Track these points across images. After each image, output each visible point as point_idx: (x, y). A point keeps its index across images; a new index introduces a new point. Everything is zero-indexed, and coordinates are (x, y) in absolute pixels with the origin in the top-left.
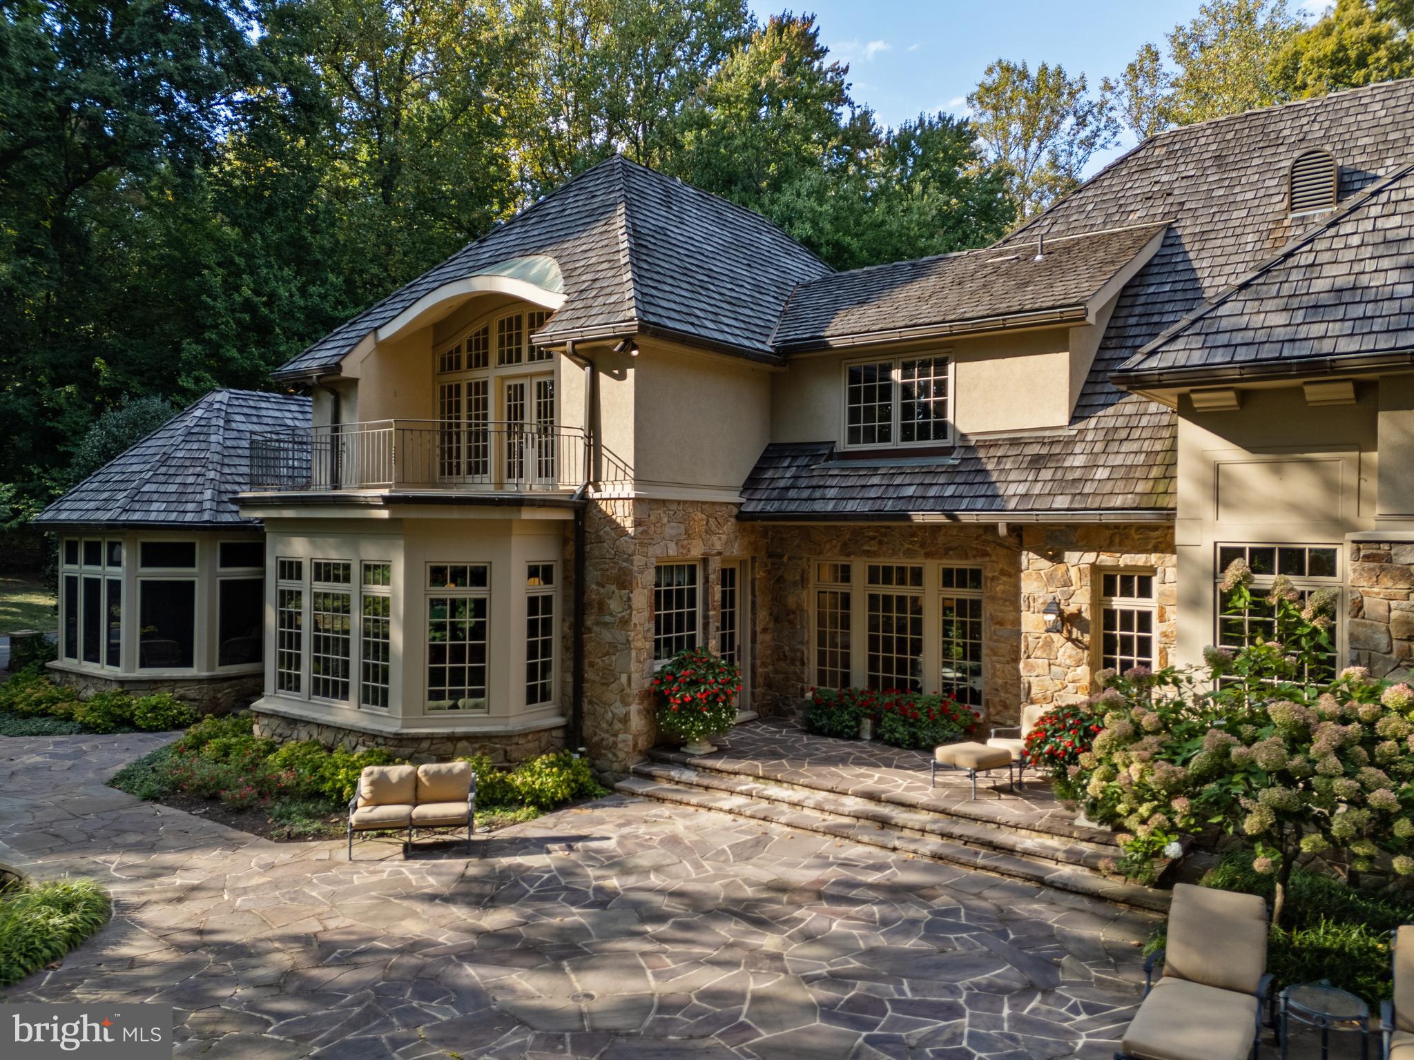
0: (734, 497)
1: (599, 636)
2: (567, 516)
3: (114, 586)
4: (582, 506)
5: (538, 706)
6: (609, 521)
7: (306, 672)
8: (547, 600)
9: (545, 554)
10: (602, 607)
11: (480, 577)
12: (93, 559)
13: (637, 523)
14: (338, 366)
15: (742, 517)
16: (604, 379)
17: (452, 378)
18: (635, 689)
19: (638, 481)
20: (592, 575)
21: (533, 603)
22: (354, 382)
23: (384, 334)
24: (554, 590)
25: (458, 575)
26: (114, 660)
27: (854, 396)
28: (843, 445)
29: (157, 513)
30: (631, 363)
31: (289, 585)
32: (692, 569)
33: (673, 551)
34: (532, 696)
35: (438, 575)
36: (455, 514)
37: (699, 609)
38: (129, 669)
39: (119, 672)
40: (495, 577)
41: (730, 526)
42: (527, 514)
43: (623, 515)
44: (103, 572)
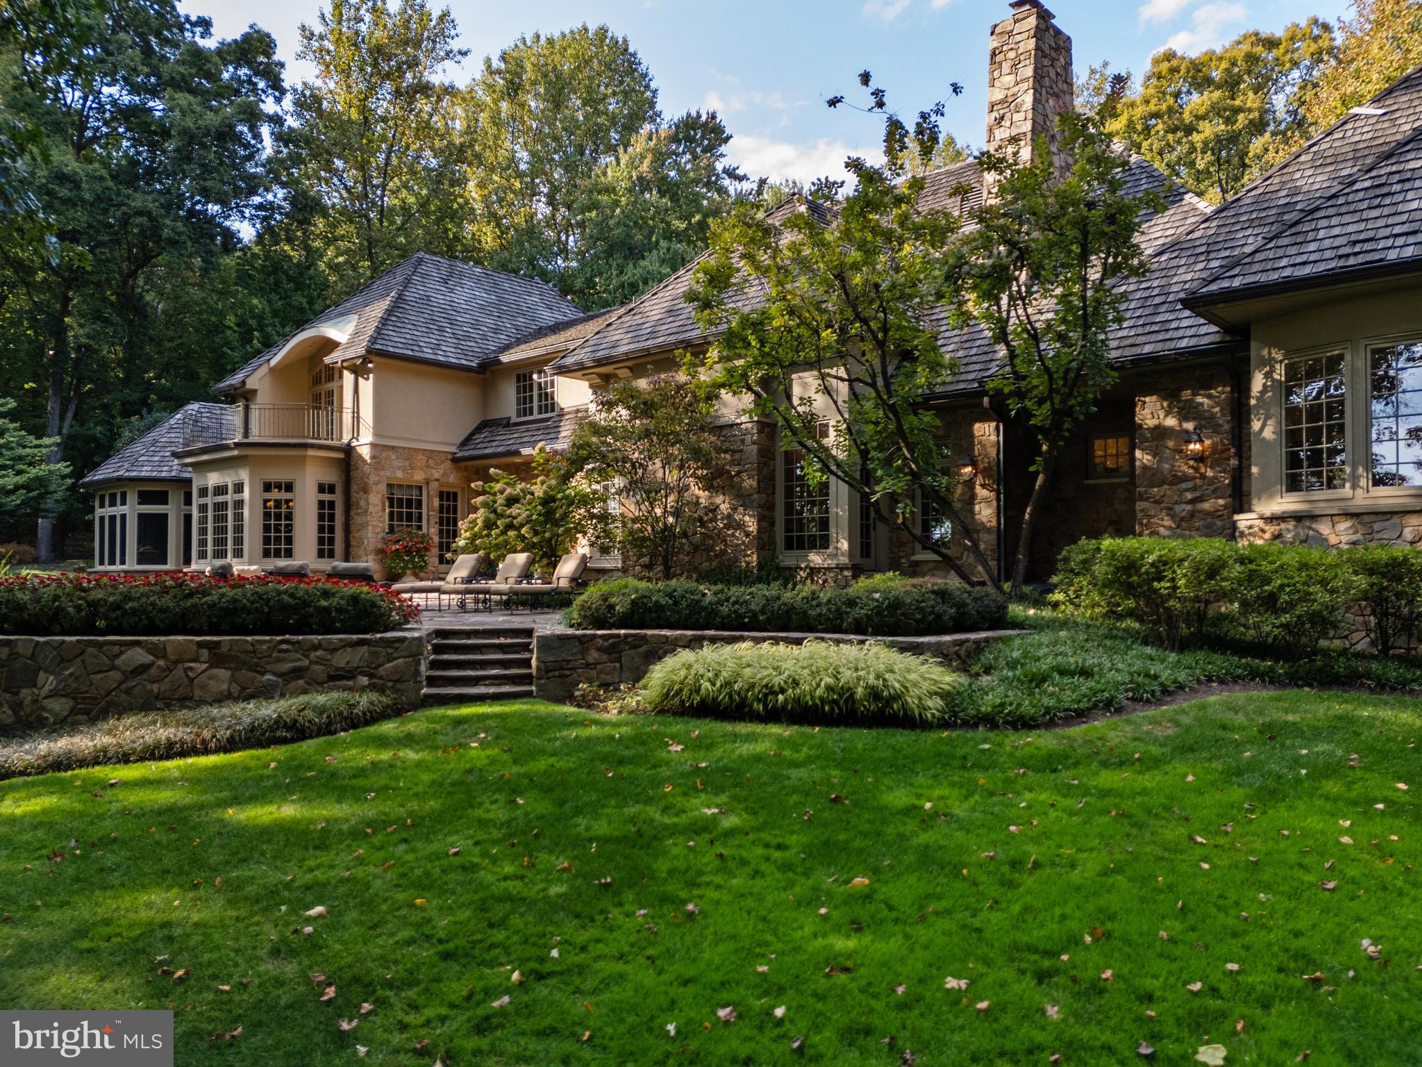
0: (453, 449)
1: (357, 520)
2: (341, 455)
3: (123, 517)
4: (349, 450)
5: (326, 560)
6: (360, 456)
7: (210, 548)
8: (332, 505)
9: (330, 476)
10: (358, 504)
11: (289, 487)
12: (113, 504)
13: (373, 457)
14: (244, 382)
15: (455, 460)
16: (361, 380)
17: (317, 389)
18: (371, 547)
19: (376, 434)
20: (354, 487)
21: (321, 504)
22: (254, 392)
23: (273, 362)
24: (338, 498)
25: (278, 486)
26: (123, 562)
27: (518, 388)
28: (514, 419)
29: (145, 472)
30: (369, 371)
31: (203, 501)
32: (420, 488)
33: (399, 474)
34: (321, 554)
35: (267, 487)
36: (272, 452)
37: (424, 511)
38: (131, 564)
39: (124, 567)
40: (297, 487)
41: (448, 464)
42: (311, 452)
43: (365, 452)
44: (118, 510)
